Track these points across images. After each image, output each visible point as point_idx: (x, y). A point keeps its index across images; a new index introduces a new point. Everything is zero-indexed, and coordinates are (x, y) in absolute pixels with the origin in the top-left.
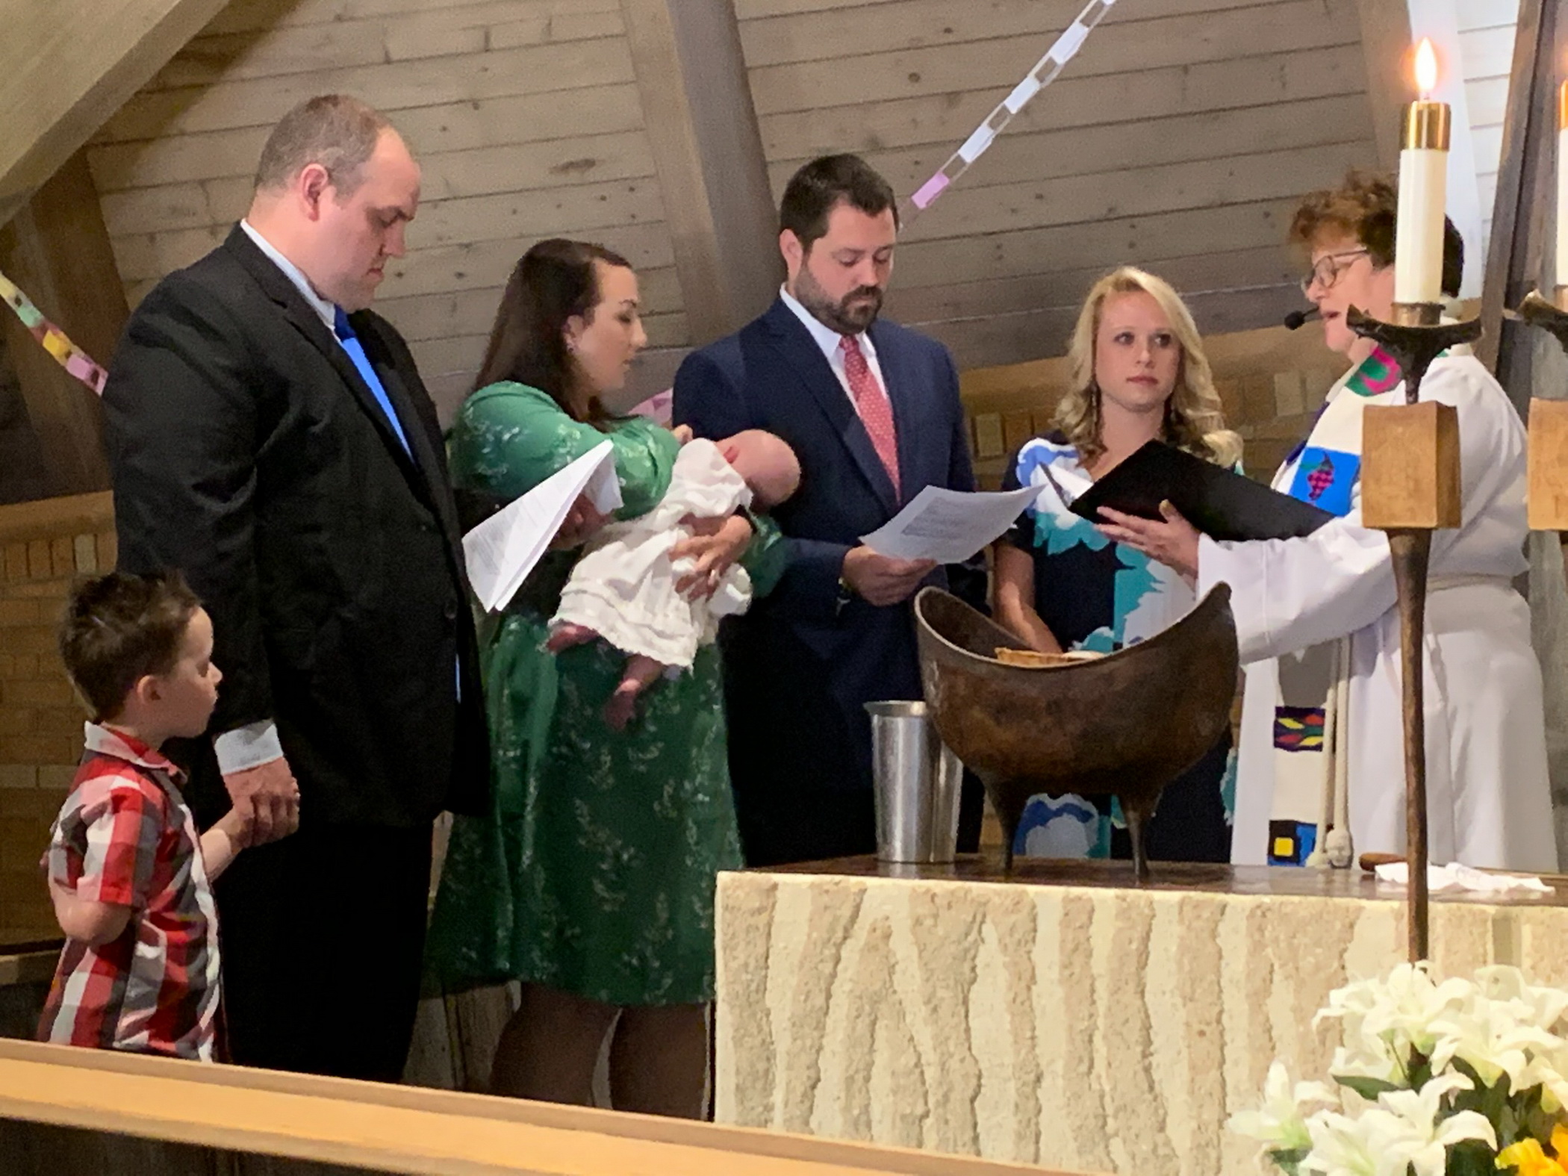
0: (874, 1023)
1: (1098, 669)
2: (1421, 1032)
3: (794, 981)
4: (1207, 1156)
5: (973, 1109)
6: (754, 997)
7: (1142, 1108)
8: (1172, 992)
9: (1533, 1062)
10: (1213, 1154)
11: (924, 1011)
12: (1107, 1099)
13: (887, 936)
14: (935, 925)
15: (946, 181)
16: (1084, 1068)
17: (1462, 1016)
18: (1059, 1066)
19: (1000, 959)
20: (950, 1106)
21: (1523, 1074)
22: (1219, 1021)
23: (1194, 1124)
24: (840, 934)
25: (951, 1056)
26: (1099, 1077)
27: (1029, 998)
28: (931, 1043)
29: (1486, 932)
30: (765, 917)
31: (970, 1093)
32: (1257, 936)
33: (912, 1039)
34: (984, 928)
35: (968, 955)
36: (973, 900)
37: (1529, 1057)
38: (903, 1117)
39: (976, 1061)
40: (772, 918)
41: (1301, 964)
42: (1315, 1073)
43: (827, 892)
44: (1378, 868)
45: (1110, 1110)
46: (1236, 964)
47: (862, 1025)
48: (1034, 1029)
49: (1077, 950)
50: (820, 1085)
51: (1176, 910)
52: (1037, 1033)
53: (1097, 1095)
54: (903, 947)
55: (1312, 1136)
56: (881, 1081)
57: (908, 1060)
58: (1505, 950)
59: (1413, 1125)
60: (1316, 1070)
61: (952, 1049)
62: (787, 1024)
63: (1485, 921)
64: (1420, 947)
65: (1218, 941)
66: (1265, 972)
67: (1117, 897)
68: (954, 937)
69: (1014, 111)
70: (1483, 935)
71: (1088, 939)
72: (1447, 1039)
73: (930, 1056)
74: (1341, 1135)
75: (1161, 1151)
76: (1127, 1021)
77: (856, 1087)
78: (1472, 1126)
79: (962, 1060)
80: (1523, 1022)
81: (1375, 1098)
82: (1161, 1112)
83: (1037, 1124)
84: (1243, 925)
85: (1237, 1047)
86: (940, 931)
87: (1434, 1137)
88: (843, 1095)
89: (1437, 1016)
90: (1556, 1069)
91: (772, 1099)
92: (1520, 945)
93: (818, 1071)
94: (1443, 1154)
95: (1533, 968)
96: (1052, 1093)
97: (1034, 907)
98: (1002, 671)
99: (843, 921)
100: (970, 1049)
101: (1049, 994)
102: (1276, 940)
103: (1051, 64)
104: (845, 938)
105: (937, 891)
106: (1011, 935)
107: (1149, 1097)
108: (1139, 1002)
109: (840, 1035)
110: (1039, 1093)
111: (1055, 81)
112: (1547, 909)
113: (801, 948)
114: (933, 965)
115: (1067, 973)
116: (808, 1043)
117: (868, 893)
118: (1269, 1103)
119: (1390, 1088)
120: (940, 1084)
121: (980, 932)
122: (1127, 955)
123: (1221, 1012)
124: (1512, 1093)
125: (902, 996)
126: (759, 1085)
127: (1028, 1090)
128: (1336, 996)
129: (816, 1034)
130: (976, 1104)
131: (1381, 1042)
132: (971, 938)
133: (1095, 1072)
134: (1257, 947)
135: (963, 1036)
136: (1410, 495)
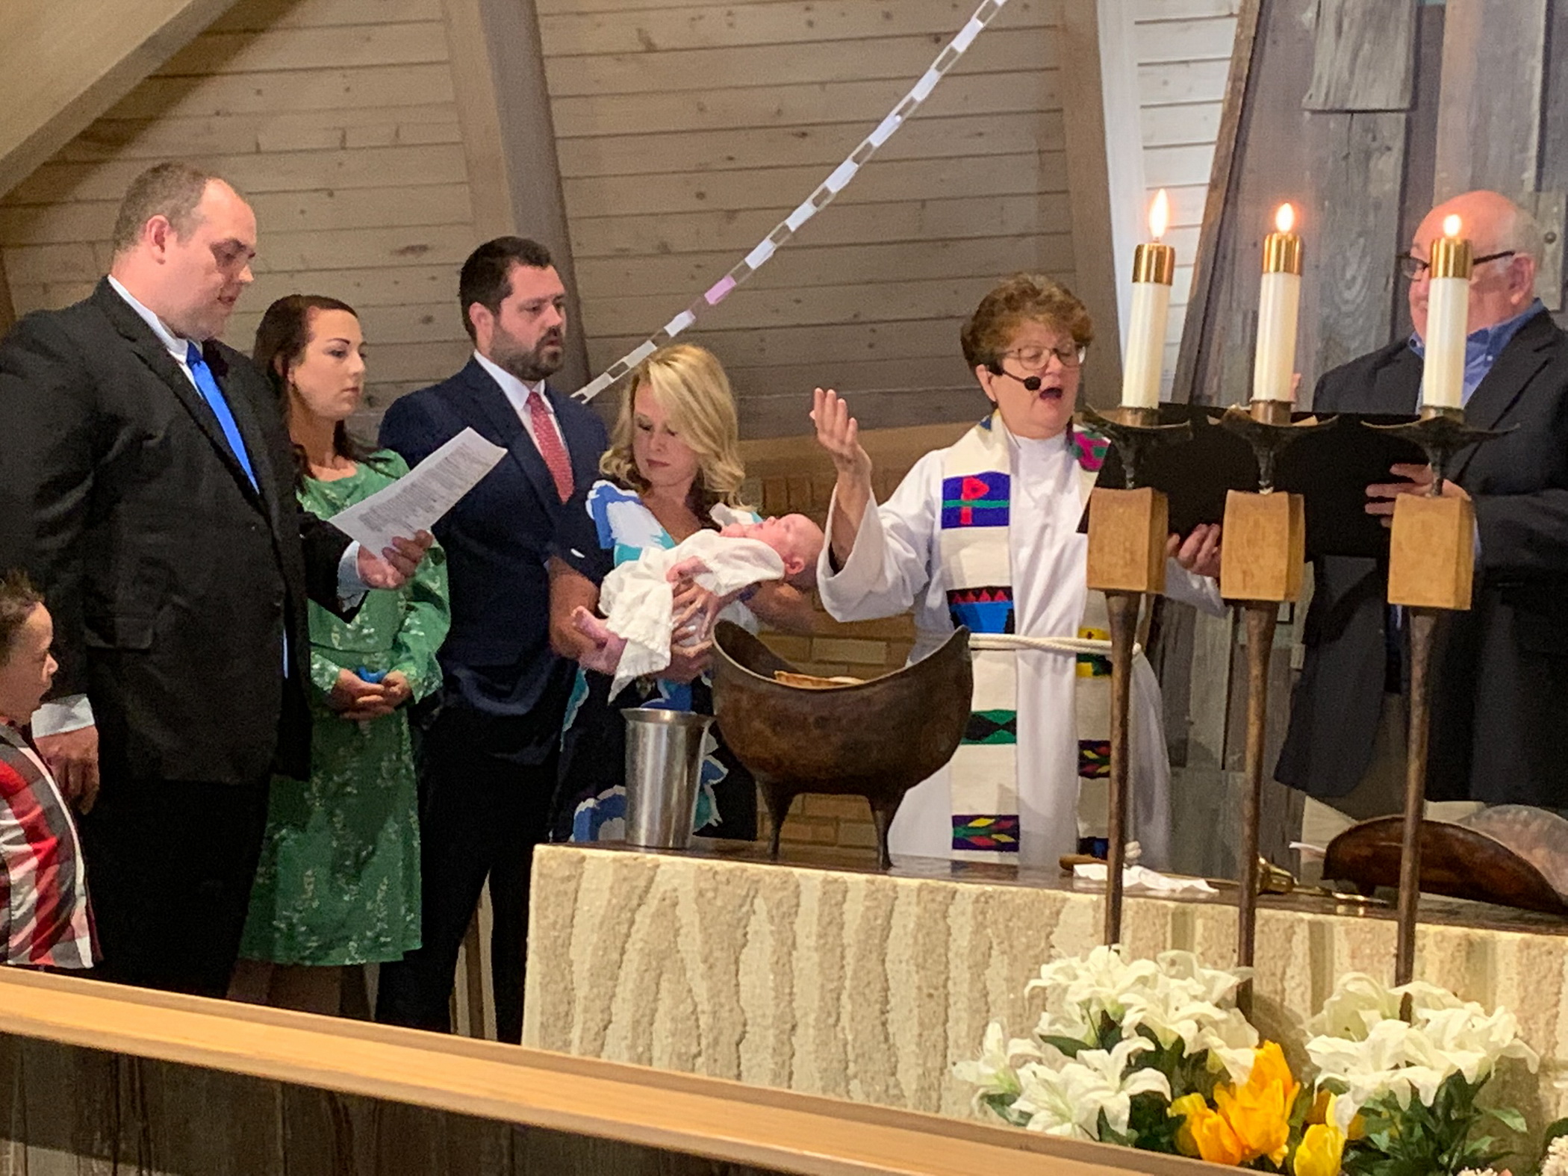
0: (660, 975)
1: (859, 693)
2: (1114, 1002)
3: (594, 938)
4: (929, 1098)
5: (738, 1051)
6: (560, 950)
7: (877, 1056)
8: (907, 962)
9: (1204, 1031)
10: (934, 1095)
11: (702, 967)
12: (849, 1048)
13: (675, 904)
14: (715, 898)
15: (734, 284)
16: (831, 1021)
17: (1148, 990)
18: (811, 1019)
19: (768, 927)
20: (719, 1049)
21: (1195, 1040)
22: (945, 986)
23: (920, 1071)
24: (635, 902)
25: (722, 1006)
26: (843, 1029)
27: (790, 962)
28: (705, 996)
29: (1166, 924)
30: (572, 885)
31: (736, 1037)
32: (980, 918)
33: (690, 991)
34: (756, 901)
35: (741, 923)
36: (747, 879)
37: (1200, 1027)
38: (679, 1056)
39: (743, 1011)
40: (579, 885)
41: (1015, 943)
42: (1022, 1033)
43: (626, 866)
44: (1077, 867)
45: (851, 1056)
46: (962, 940)
47: (649, 977)
48: (792, 987)
49: (832, 922)
50: (611, 1027)
51: (915, 893)
52: (795, 990)
53: (840, 1044)
54: (687, 914)
55: (1023, 1082)
56: (662, 1026)
57: (687, 1008)
58: (1181, 938)
59: (1105, 1078)
60: (1022, 1031)
61: (723, 1000)
62: (586, 974)
63: (1165, 915)
64: (1113, 934)
65: (949, 920)
66: (984, 948)
67: (867, 881)
68: (730, 908)
69: (793, 229)
70: (1164, 926)
71: (841, 914)
72: (1135, 1009)
73: (704, 1006)
74: (1047, 1084)
75: (892, 1092)
76: (869, 983)
77: (640, 1029)
78: (1152, 1080)
79: (731, 1010)
80: (1195, 997)
81: (1074, 1056)
82: (893, 1059)
83: (791, 1065)
84: (970, 908)
85: (959, 1010)
86: (719, 903)
87: (1121, 1089)
88: (629, 1035)
89: (1126, 990)
90: (1220, 1037)
91: (571, 1036)
92: (1193, 935)
93: (611, 1014)
94: (1128, 1102)
95: (1202, 954)
96: (805, 1040)
97: (798, 886)
98: (778, 689)
99: (638, 892)
100: (738, 1001)
101: (807, 960)
102: (995, 922)
103: (826, 193)
104: (639, 905)
105: (718, 869)
106: (778, 908)
107: (884, 1046)
108: (880, 969)
109: (630, 985)
110: (794, 1039)
111: (828, 206)
112: (1217, 906)
113: (602, 912)
114: (711, 931)
115: (822, 942)
116: (603, 990)
117: (662, 868)
118: (988, 1055)
119: (1088, 1048)
120: (711, 1029)
121: (752, 904)
122: (873, 929)
123: (947, 979)
124: (1185, 1055)
125: (684, 955)
126: (561, 1024)
127: (785, 1037)
128: (1046, 970)
129: (610, 983)
130: (741, 1047)
131: (1078, 1008)
132: (744, 909)
133: (840, 1024)
134: (979, 928)
135: (733, 989)
136: (1126, 565)
